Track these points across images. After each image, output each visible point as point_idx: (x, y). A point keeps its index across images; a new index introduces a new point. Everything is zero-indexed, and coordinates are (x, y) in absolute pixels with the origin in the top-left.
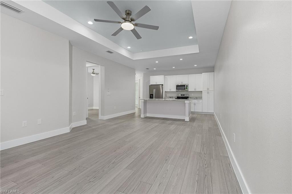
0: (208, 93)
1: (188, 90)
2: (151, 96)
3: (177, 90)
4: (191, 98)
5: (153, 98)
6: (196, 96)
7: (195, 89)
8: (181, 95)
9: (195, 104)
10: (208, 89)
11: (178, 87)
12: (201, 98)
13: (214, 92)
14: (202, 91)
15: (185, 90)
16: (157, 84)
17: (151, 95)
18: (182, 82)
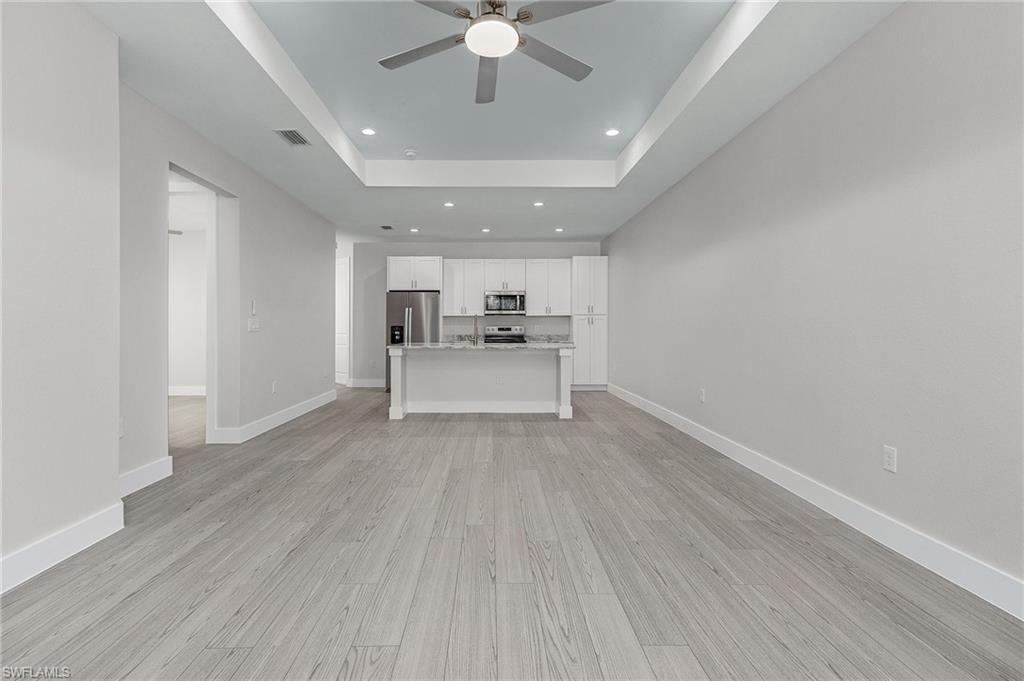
0: (591, 322)
1: (523, 312)
2: (396, 336)
3: (487, 312)
4: (531, 338)
5: (401, 341)
6: (549, 333)
7: (548, 309)
8: (500, 329)
10: (591, 309)
12: (566, 338)
13: (608, 318)
14: (571, 316)
15: (514, 312)
16: (418, 289)
17: (393, 329)
18: (505, 283)
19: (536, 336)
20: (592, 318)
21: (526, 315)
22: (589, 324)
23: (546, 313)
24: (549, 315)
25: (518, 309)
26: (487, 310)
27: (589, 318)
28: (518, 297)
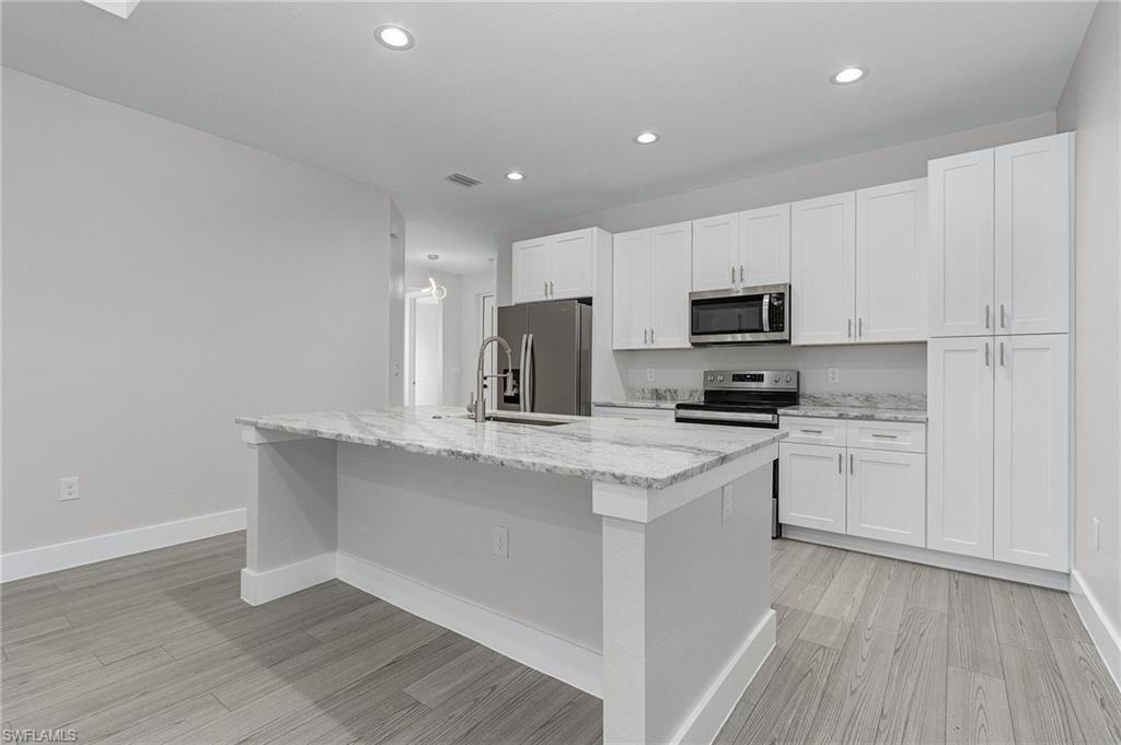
0: (997, 359)
3: (697, 339)
4: (816, 401)
6: (866, 391)
7: (854, 326)
8: (737, 377)
9: (847, 465)
10: (997, 317)
11: (704, 312)
14: (926, 343)
15: (761, 337)
16: (555, 297)
18: (737, 269)
19: (832, 395)
20: (1002, 344)
21: (793, 343)
22: (987, 364)
23: (850, 335)
24: (858, 341)
25: (766, 328)
26: (693, 334)
27: (987, 345)
28: (766, 300)
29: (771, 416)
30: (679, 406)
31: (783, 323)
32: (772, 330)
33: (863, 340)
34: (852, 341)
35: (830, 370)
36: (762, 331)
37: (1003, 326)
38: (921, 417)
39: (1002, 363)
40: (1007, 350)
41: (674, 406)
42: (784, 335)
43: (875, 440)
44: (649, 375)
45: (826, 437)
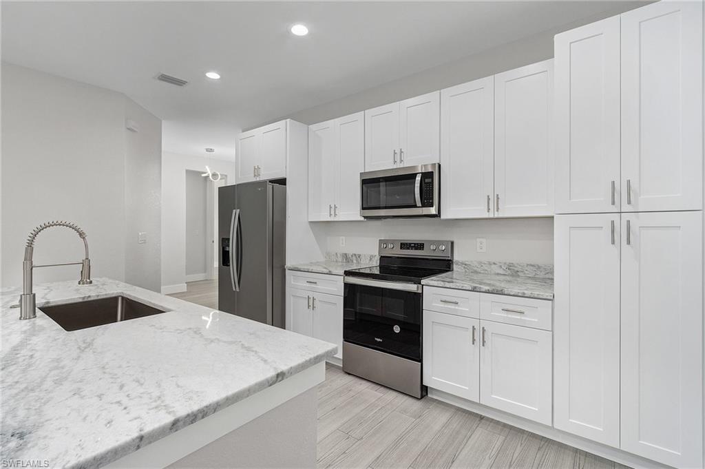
2: (226, 253)
3: (365, 214)
4: (467, 267)
11: (371, 190)
14: (553, 218)
15: (415, 211)
16: (261, 180)
17: (224, 242)
18: (398, 151)
19: (480, 263)
20: (628, 222)
21: (442, 217)
22: (613, 242)
23: (489, 209)
24: (496, 216)
25: (419, 204)
26: (363, 208)
27: (613, 222)
28: (418, 178)
29: (416, 286)
30: (347, 273)
31: (432, 199)
32: (424, 205)
33: (501, 215)
34: (492, 216)
35: (478, 240)
36: (415, 206)
37: (629, 202)
38: (548, 295)
39: (629, 242)
40: (634, 228)
41: (342, 272)
42: (433, 211)
43: (504, 314)
44: (341, 242)
45: (462, 308)
